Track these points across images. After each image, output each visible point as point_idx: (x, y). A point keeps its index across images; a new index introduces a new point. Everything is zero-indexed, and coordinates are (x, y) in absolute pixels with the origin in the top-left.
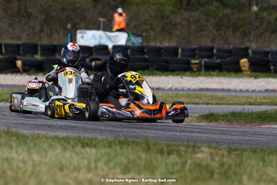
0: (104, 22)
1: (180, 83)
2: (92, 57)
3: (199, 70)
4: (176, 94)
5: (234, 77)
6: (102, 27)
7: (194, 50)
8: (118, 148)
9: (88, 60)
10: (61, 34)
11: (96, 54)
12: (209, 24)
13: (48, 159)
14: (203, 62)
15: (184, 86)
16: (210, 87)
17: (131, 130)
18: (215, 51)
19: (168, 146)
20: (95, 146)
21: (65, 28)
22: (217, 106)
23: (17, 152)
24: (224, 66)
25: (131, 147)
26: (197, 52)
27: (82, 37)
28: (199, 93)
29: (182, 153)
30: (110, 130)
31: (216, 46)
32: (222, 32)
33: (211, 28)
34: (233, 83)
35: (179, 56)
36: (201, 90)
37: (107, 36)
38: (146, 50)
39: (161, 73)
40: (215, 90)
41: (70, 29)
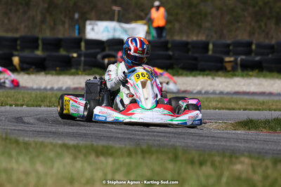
0: (119, 11)
1: (210, 85)
2: (104, 53)
3: (234, 69)
4: (207, 98)
5: (277, 78)
6: (116, 17)
7: (228, 45)
8: (139, 157)
9: (99, 56)
10: (67, 26)
11: (109, 50)
12: (246, 14)
13: (54, 171)
14: (239, 59)
15: (215, 88)
16: (248, 90)
17: (153, 138)
18: (254, 47)
19: (200, 156)
20: (112, 155)
21: (72, 18)
22: (257, 112)
23: (17, 161)
24: (264, 65)
25: (154, 157)
26: (231, 48)
27: (93, 29)
28: (235, 97)
29: (217, 164)
30: (129, 138)
31: (254, 42)
32: (262, 24)
33: (249, 19)
34: (276, 85)
35: (210, 53)
36: (237, 93)
37: (123, 28)
38: (170, 46)
39: (189, 73)
40: (254, 94)
41: (77, 20)
